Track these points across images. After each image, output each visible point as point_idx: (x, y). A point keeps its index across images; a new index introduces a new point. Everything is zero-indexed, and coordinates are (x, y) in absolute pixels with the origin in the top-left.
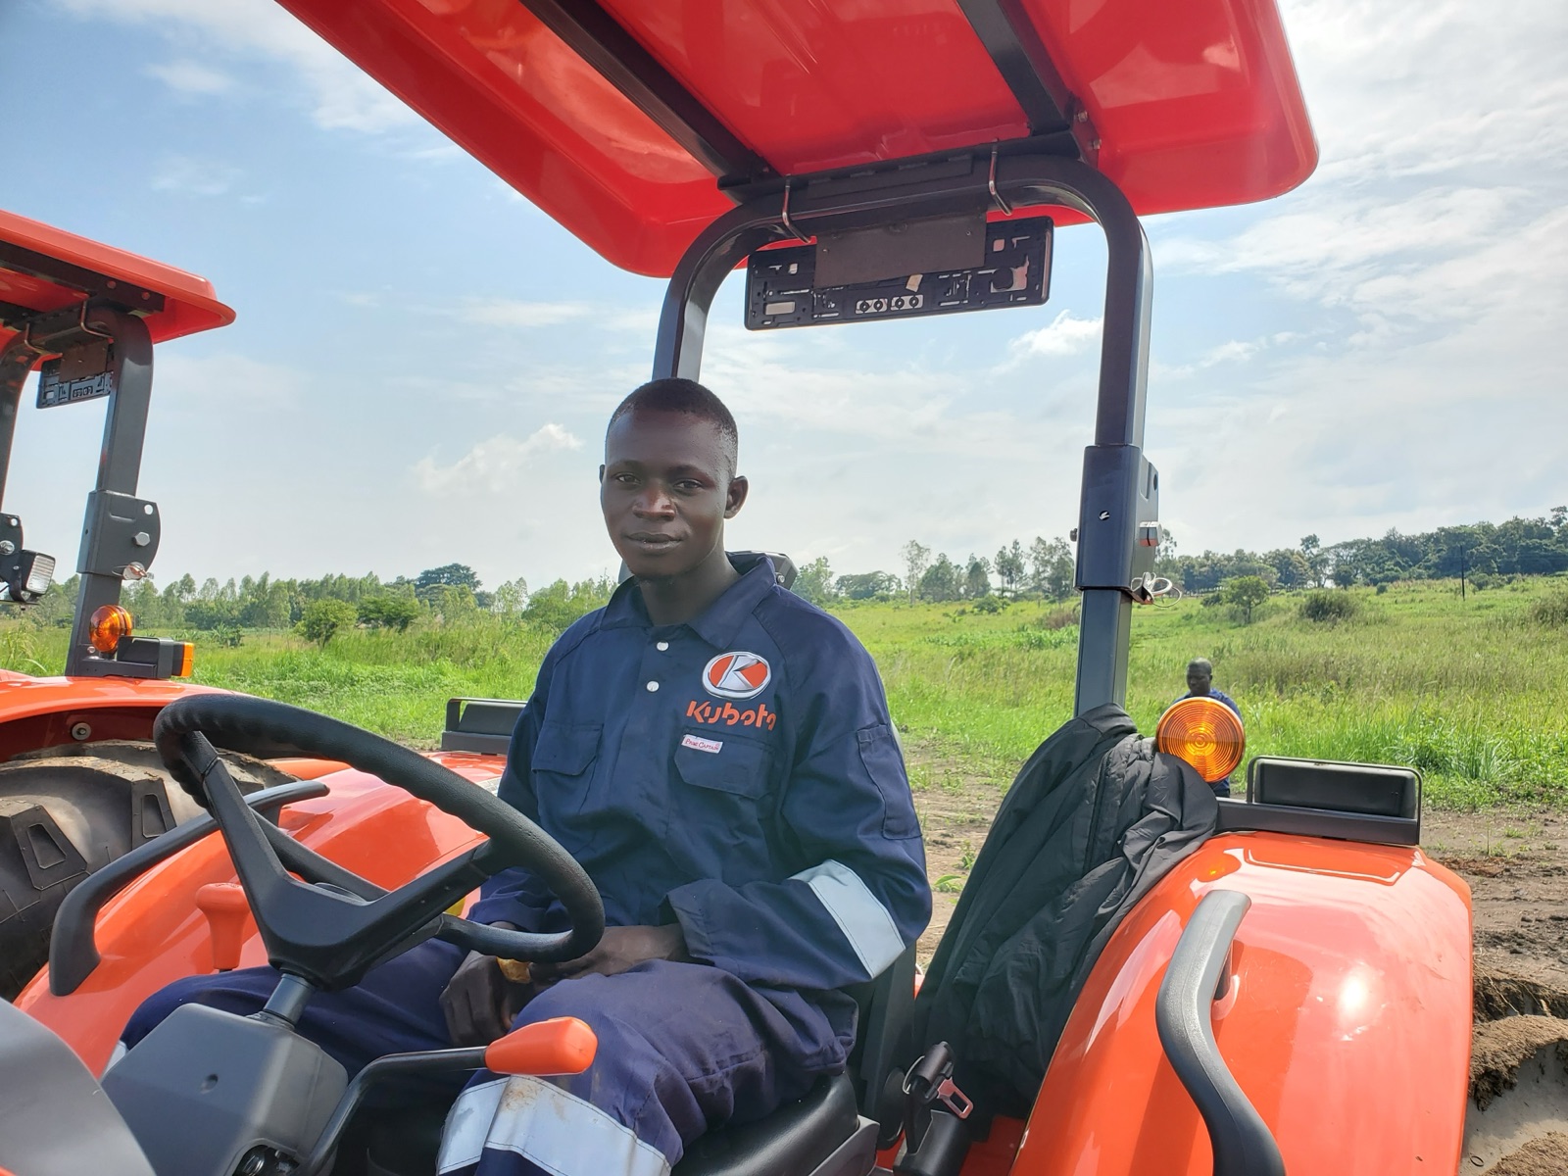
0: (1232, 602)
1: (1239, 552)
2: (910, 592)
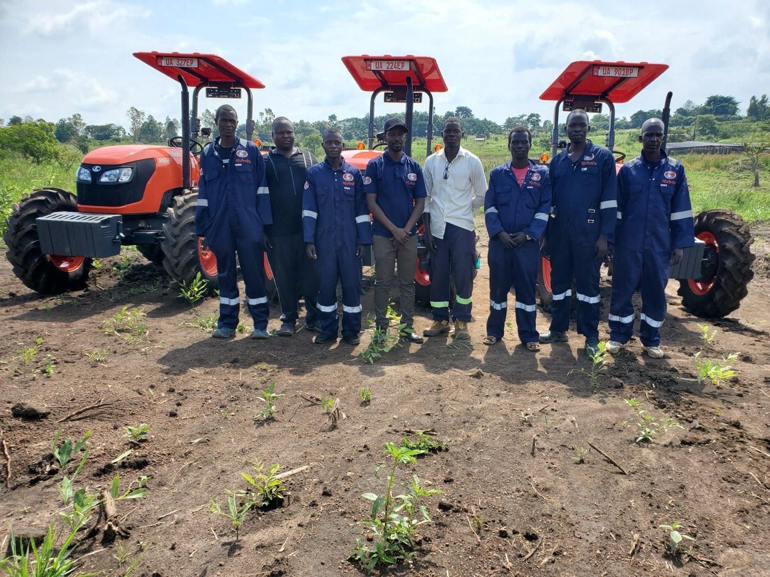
0: (306, 146)
1: (301, 121)
2: (132, 137)
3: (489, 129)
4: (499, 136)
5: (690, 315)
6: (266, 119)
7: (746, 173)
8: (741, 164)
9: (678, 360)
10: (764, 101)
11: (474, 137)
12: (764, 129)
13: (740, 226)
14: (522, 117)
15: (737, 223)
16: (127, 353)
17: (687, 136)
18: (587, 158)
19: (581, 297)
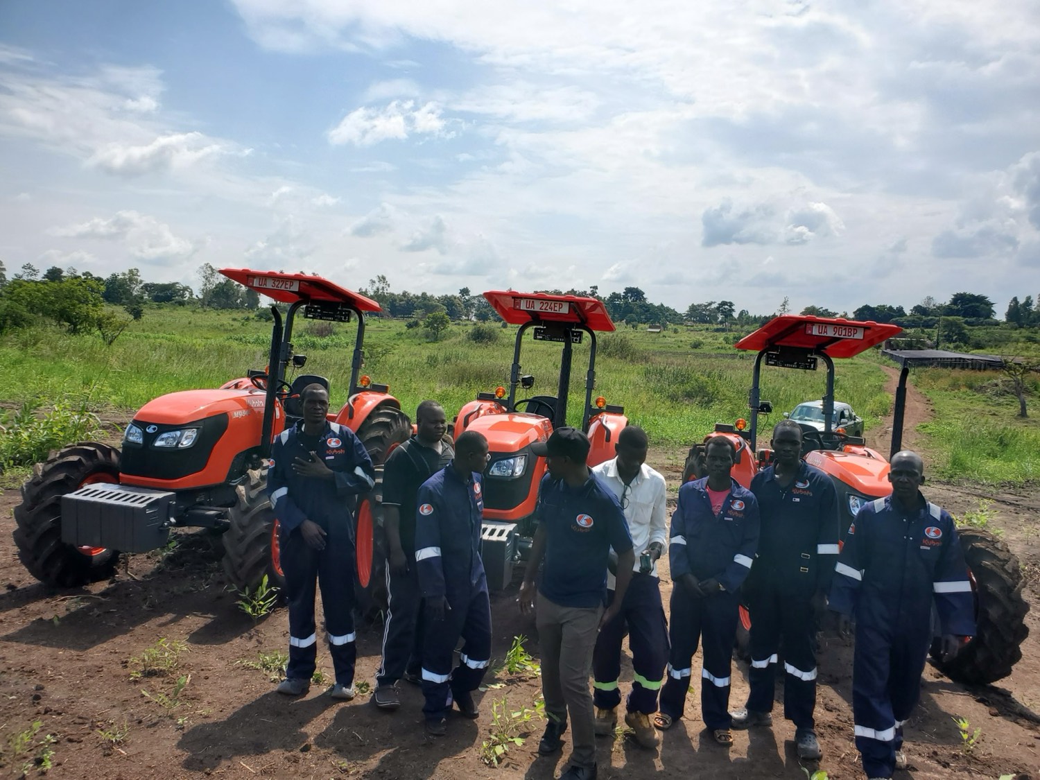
0: (427, 327)
1: (424, 294)
2: (200, 300)
3: (666, 317)
4: (679, 328)
5: (942, 676)
6: (378, 289)
7: (1009, 397)
8: (1000, 385)
9: (928, 774)
10: (1028, 302)
11: (646, 326)
12: (1030, 339)
13: (1006, 561)
14: (710, 304)
15: (1001, 555)
16: (155, 724)
17: (929, 342)
18: (800, 485)
19: (790, 669)
